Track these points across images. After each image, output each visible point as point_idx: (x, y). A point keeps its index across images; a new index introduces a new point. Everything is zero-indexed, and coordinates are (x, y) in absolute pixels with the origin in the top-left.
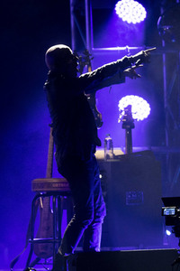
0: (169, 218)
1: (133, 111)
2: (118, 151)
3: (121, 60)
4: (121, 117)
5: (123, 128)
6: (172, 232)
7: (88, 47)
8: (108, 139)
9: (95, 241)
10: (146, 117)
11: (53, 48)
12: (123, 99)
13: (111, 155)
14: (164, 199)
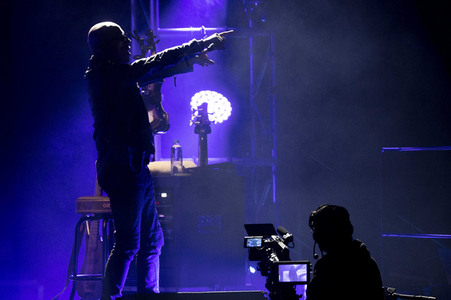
0: (254, 250)
1: (209, 110)
2: (189, 163)
3: (189, 44)
4: (193, 118)
5: (196, 132)
6: (257, 269)
7: (152, 27)
8: (176, 146)
9: (152, 279)
10: (226, 118)
11: (98, 26)
12: (197, 95)
13: (179, 167)
14: (247, 226)
